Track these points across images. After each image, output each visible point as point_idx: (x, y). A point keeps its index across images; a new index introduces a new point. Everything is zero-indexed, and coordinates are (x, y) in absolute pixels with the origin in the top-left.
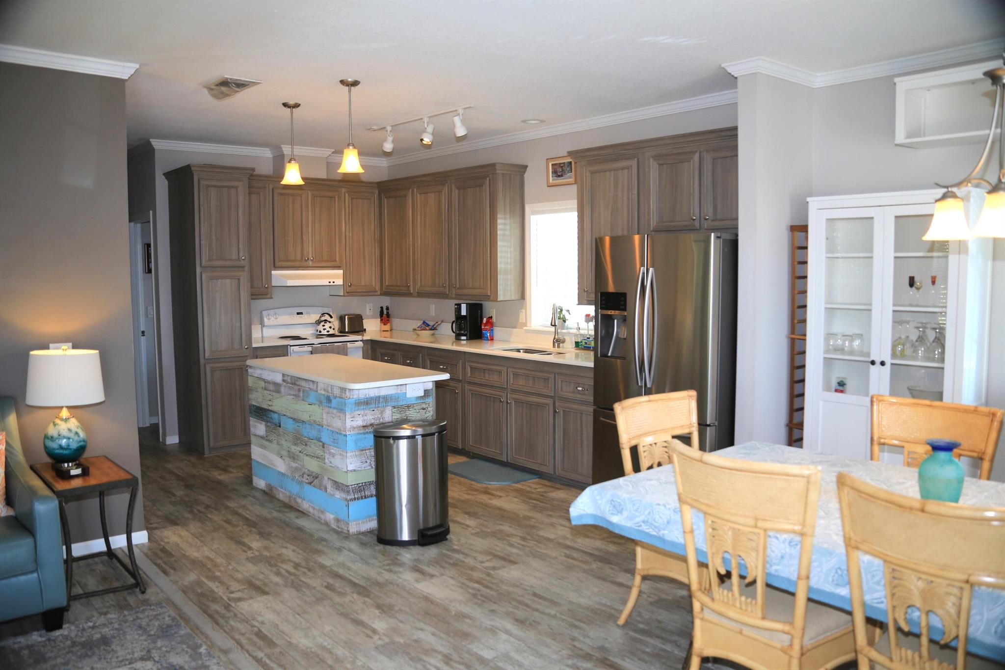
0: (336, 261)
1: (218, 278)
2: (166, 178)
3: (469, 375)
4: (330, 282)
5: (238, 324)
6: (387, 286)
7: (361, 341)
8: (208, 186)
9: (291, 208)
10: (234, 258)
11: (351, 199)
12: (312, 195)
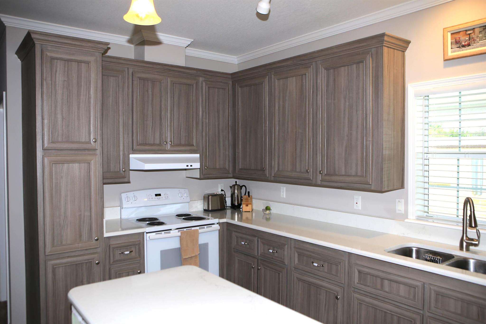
0: (193, 145)
1: (63, 162)
2: (19, 58)
3: (356, 281)
4: (187, 166)
5: (87, 214)
6: (241, 169)
7: (217, 223)
9: (150, 92)
10: (83, 140)
11: (208, 87)
12: (172, 81)
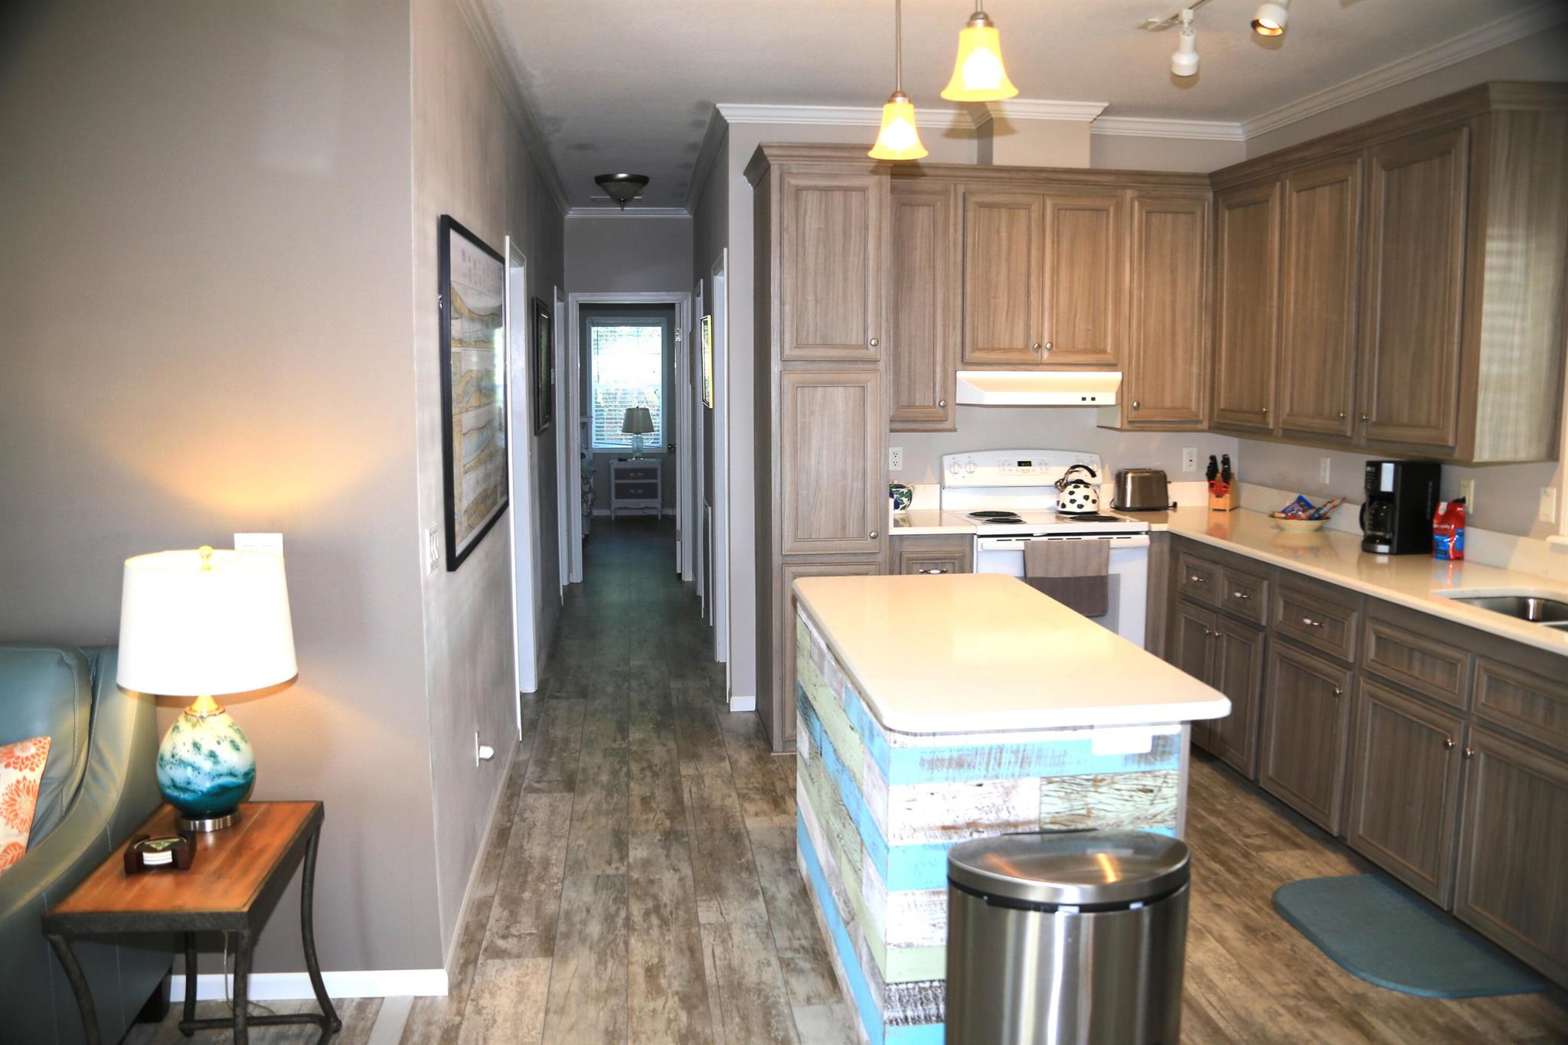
0: (1104, 351)
1: (815, 385)
2: (750, 182)
3: (1372, 655)
4: (1084, 399)
5: (858, 485)
6: (1222, 410)
7: (1147, 533)
8: (799, 190)
9: (1004, 235)
10: (853, 343)
11: (1147, 212)
12: (1054, 205)
